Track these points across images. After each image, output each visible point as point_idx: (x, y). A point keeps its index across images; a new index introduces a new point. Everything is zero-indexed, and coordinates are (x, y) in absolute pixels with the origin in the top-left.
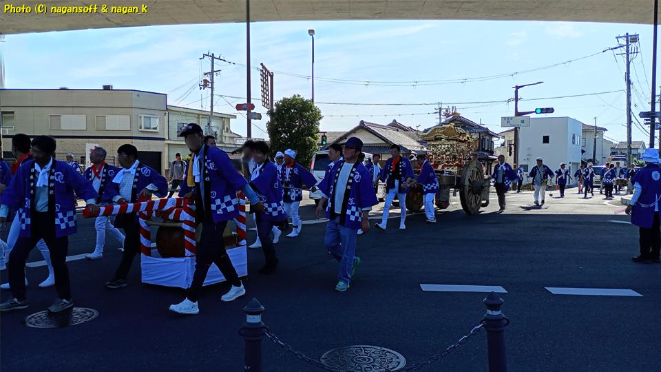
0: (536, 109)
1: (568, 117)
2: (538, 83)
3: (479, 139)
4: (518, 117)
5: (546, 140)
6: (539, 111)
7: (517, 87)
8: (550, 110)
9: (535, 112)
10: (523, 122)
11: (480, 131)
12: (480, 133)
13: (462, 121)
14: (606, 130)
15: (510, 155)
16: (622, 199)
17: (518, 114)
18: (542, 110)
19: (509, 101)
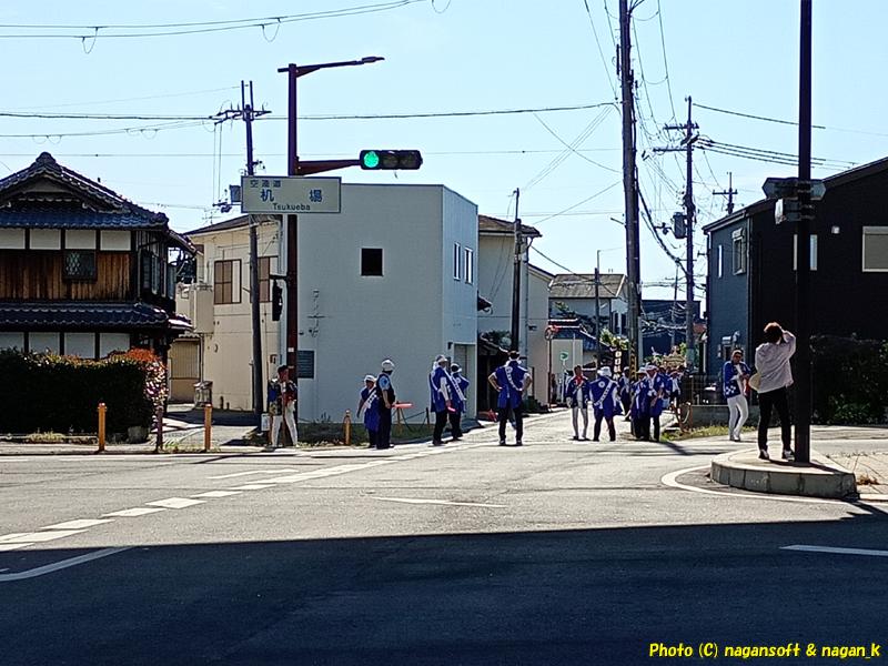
0: (363, 153)
1: (442, 186)
2: (365, 61)
3: (132, 253)
4: (298, 180)
5: (372, 262)
6: (372, 161)
7: (295, 72)
8: (410, 159)
9: (360, 162)
10: (317, 196)
11: (136, 223)
12: (134, 232)
13: (66, 185)
14: (536, 234)
15: (276, 317)
16: (714, 464)
17: (298, 167)
18: (382, 155)
19: (222, 117)
